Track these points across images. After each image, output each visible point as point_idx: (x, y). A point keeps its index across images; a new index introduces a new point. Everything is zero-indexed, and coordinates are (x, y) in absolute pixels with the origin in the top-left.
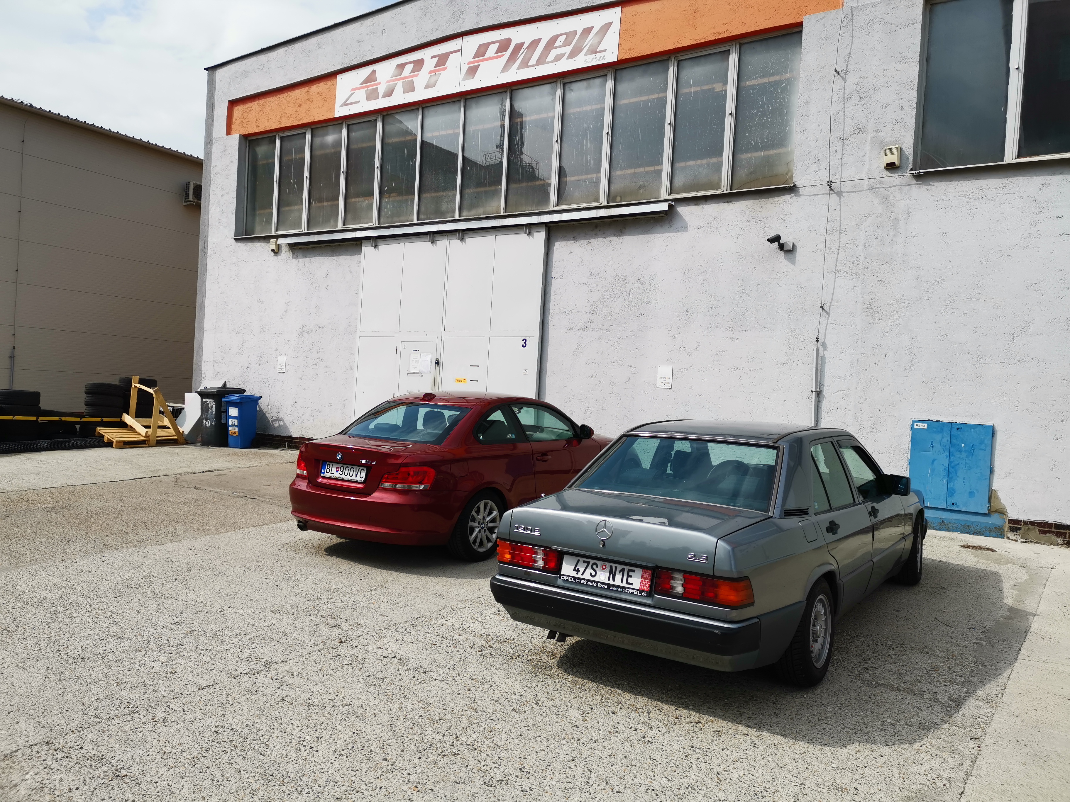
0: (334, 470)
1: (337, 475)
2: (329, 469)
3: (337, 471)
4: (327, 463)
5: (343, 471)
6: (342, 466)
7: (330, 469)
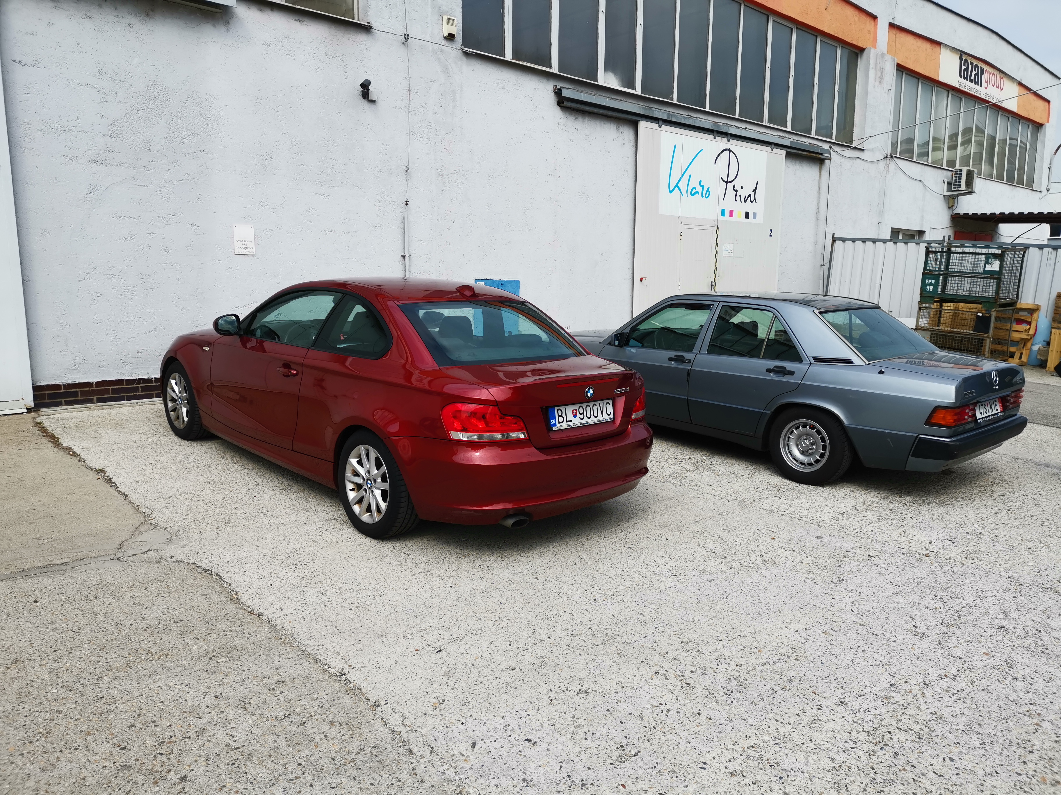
0: (570, 416)
1: (576, 421)
2: (561, 416)
3: (575, 416)
4: (556, 409)
5: (583, 413)
6: (581, 407)
7: (564, 415)
